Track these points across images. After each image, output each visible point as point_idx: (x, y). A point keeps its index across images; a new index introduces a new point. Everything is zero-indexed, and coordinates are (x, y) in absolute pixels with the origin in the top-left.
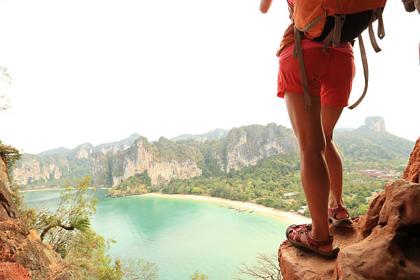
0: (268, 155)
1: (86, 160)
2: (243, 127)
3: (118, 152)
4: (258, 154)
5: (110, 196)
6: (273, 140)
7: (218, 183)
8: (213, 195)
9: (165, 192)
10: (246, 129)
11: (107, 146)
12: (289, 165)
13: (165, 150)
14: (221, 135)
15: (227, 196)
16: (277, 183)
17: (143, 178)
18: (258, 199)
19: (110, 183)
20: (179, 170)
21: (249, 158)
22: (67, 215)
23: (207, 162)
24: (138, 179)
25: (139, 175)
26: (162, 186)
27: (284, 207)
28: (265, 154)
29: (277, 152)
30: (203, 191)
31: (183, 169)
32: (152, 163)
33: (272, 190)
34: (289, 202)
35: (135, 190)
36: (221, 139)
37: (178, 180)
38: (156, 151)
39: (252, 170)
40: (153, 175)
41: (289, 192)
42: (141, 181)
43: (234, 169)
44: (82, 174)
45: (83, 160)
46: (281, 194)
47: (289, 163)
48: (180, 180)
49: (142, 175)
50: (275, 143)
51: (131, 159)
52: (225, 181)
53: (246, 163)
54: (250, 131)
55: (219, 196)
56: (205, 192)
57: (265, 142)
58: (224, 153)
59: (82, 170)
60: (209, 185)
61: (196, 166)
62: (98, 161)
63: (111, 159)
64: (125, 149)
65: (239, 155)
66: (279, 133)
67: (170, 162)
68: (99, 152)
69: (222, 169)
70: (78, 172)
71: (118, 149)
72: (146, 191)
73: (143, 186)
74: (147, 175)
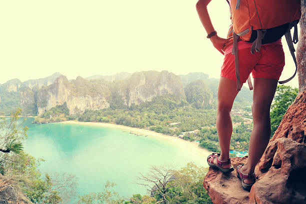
0: (161, 94)
1: (15, 93)
2: (143, 72)
3: (42, 87)
4: (154, 93)
5: (36, 123)
6: (165, 83)
7: (121, 114)
8: (118, 123)
9: (80, 120)
10: (145, 73)
11: (33, 82)
12: (175, 102)
13: (80, 87)
14: (125, 77)
15: (128, 124)
16: (166, 116)
17: (63, 109)
18: (151, 127)
19: (36, 113)
20: (91, 103)
21: (146, 96)
22: (3, 140)
23: (114, 97)
24: (58, 110)
25: (59, 107)
26: (78, 115)
27: (170, 133)
28: (158, 94)
29: (167, 92)
30: (110, 120)
31: (95, 102)
32: (70, 97)
33: (162, 120)
34: (174, 129)
35: (56, 118)
36: (126, 81)
37: (91, 111)
38: (74, 88)
39: (148, 105)
40: (71, 107)
41: (174, 122)
42: (61, 111)
43: (134, 104)
44: (11, 105)
45: (12, 93)
46: (168, 124)
47: (176, 101)
49: (62, 106)
50: (166, 85)
51: (53, 93)
52: (127, 112)
53: (144, 100)
54: (149, 76)
55: (122, 124)
56: (112, 121)
57: (159, 84)
58: (128, 91)
59: (12, 102)
60: (115, 115)
61: (105, 101)
62: (25, 94)
63: (36, 93)
64: (48, 85)
65: (139, 93)
66: (170, 78)
67: (85, 97)
68: (26, 87)
69: (125, 104)
70: (8, 103)
71: (43, 85)
72: (65, 119)
73: (63, 115)
74: (66, 106)
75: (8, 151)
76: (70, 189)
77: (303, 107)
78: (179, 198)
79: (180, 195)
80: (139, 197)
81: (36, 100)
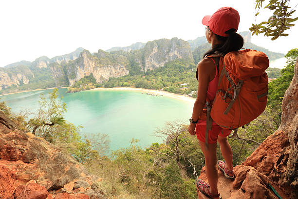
0: (171, 60)
1: (45, 68)
2: (155, 41)
3: (70, 61)
4: (165, 59)
5: (69, 92)
7: (139, 79)
8: (137, 87)
9: (106, 86)
10: (157, 42)
11: (60, 58)
13: (103, 58)
14: (140, 47)
15: (145, 87)
16: (176, 78)
17: (90, 78)
18: (165, 88)
19: (68, 84)
20: (114, 72)
21: (159, 62)
23: (132, 65)
24: (86, 80)
25: (87, 77)
26: (104, 83)
27: (180, 92)
28: (169, 60)
29: (177, 58)
30: (130, 84)
31: (116, 71)
32: (95, 68)
33: (173, 82)
34: (184, 89)
35: (86, 87)
36: (141, 50)
37: (114, 78)
38: (97, 60)
39: (161, 69)
40: (97, 76)
41: (184, 83)
42: (89, 81)
43: (149, 70)
44: (45, 79)
45: (43, 69)
46: (178, 85)
47: (185, 65)
48: (115, 79)
49: (89, 77)
50: (176, 51)
51: (80, 67)
52: (144, 77)
53: (158, 66)
54: (160, 43)
55: (141, 87)
56: (132, 85)
57: (170, 51)
58: (143, 59)
59: (45, 77)
60: (134, 80)
61: (125, 69)
62: (55, 69)
63: (65, 67)
64: (74, 59)
65: (153, 60)
66: (179, 45)
67: (107, 67)
68: (55, 63)
69: (142, 70)
70: (42, 78)
71: (69, 60)
72: (93, 87)
73: (91, 84)
74: (93, 76)
75: (53, 124)
76: (104, 145)
78: (190, 147)
79: (190, 144)
80: (157, 145)
81: (66, 73)
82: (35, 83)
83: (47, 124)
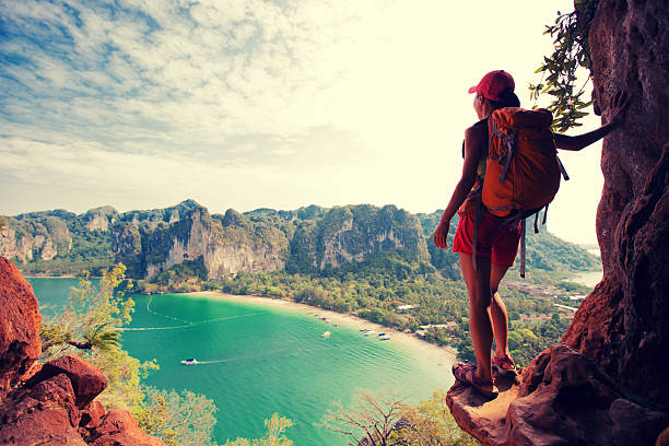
0: (381, 249)
1: (103, 233)
2: (350, 206)
3: (160, 225)
4: (367, 247)
5: (139, 292)
6: (389, 228)
7: (303, 284)
8: (298, 300)
9: (227, 290)
10: (353, 209)
11: (142, 215)
12: (408, 265)
13: (234, 228)
14: (317, 214)
15: (317, 303)
16: (390, 290)
17: (196, 267)
18: (361, 310)
19: (142, 273)
20: (251, 260)
21: (354, 252)
23: (294, 251)
24: (186, 269)
25: (189, 263)
26: (223, 281)
27: (398, 326)
28: (376, 249)
29: (394, 246)
30: (284, 293)
31: (257, 259)
32: (211, 247)
33: (381, 298)
34: (404, 319)
35: (180, 285)
37: (249, 275)
38: (220, 230)
39: (356, 268)
40: (212, 265)
41: (406, 303)
42: (192, 272)
43: (330, 265)
44: (93, 255)
45: (97, 234)
46: (394, 306)
47: (409, 263)
48: (251, 275)
49: (194, 263)
50: (392, 234)
51: (180, 239)
52: (316, 281)
53: (349, 258)
54: (361, 211)
55: (306, 303)
56: (287, 296)
57: (378, 230)
58: (320, 240)
59: (95, 250)
60: (294, 285)
61: (277, 257)
62: (124, 237)
63: (147, 235)
64: (171, 222)
65: (340, 246)
66: (399, 220)
67: (239, 247)
68: (127, 223)
69: (315, 264)
70: (87, 252)
71: (160, 221)
72: (199, 288)
73: (194, 280)
74: (203, 263)
75: (87, 347)
77: (604, 301)
81: (144, 250)
82: (68, 260)
83: (74, 344)
